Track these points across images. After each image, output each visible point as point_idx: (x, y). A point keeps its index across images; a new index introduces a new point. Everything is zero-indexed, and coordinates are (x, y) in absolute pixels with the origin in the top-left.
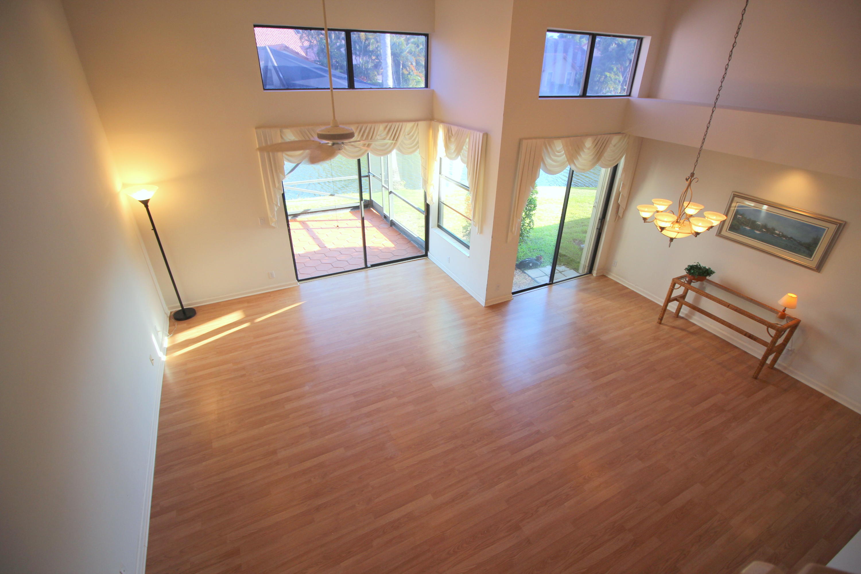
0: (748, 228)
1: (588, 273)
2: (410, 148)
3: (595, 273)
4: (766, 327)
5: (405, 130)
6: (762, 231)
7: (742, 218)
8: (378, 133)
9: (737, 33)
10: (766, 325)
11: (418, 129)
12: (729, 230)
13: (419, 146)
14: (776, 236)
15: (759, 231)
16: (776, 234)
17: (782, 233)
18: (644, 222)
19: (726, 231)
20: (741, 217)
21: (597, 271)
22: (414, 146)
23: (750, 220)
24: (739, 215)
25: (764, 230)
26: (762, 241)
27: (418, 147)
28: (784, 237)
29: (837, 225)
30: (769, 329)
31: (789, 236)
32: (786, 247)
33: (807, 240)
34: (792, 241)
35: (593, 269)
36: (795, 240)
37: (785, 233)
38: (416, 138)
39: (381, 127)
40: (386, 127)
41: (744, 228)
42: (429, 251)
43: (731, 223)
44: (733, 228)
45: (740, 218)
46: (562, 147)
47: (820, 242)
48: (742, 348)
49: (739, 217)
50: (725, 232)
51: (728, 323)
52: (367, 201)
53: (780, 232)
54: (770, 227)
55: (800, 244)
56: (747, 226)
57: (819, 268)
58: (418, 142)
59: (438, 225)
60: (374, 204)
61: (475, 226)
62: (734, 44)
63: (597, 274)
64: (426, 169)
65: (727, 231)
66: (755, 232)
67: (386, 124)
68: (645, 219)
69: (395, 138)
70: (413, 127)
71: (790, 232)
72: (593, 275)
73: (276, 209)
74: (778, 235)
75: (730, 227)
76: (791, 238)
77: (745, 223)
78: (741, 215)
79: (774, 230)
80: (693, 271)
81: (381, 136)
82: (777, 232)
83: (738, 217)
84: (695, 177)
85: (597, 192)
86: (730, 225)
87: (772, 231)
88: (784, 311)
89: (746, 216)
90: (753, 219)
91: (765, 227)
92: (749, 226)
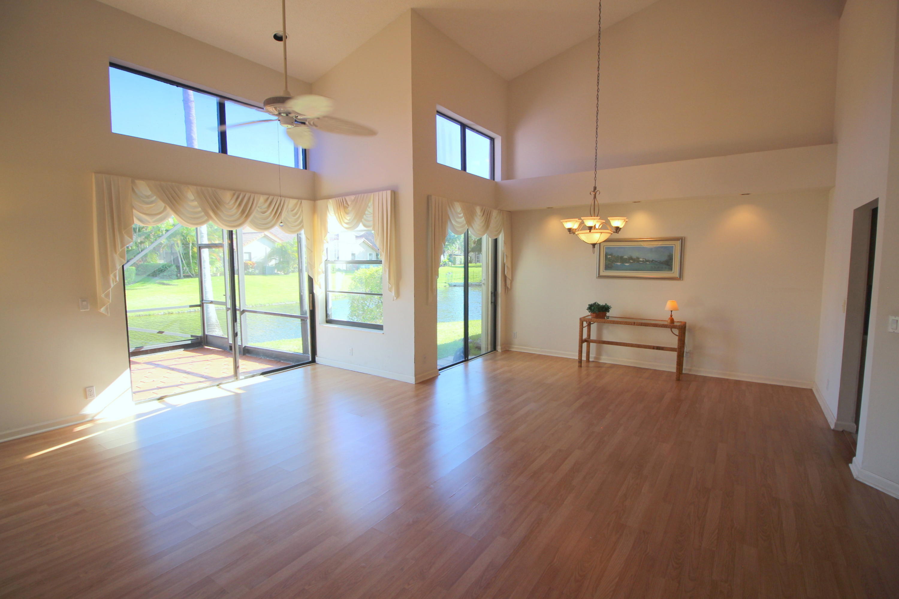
0: (619, 264)
1: (493, 350)
2: (295, 226)
3: (499, 348)
4: (670, 329)
5: (288, 206)
6: (630, 262)
7: (612, 257)
8: (259, 205)
9: (598, 83)
10: (669, 327)
11: (301, 207)
12: (605, 270)
13: (303, 225)
14: (641, 263)
15: (628, 263)
17: (645, 259)
18: (570, 233)
20: (610, 256)
21: (501, 346)
22: (298, 225)
23: (618, 257)
24: (608, 256)
25: (631, 261)
26: (634, 270)
27: (303, 227)
28: (647, 262)
29: (680, 240)
30: (673, 329)
31: (651, 260)
32: (652, 269)
33: (664, 258)
34: (654, 263)
35: (497, 345)
36: (656, 261)
37: (647, 259)
38: (299, 217)
39: (262, 199)
40: (267, 199)
41: (616, 264)
42: (316, 355)
43: (605, 263)
44: (608, 267)
46: (460, 209)
47: (674, 256)
48: (651, 368)
49: (609, 257)
50: (603, 273)
51: (636, 344)
52: (199, 338)
53: (643, 259)
54: (635, 258)
55: (661, 263)
56: (618, 262)
57: (681, 277)
58: (302, 221)
59: (326, 321)
60: (210, 339)
61: (390, 291)
62: (598, 90)
63: (502, 349)
64: (312, 251)
65: (604, 271)
67: (267, 196)
68: (570, 230)
69: (278, 213)
70: (296, 204)
71: (651, 256)
72: (498, 351)
73: (112, 286)
74: (643, 261)
75: (605, 268)
76: (653, 261)
77: (615, 260)
79: (638, 258)
80: (593, 308)
81: (261, 208)
82: (641, 260)
84: (597, 189)
85: (482, 269)
86: (605, 265)
87: (637, 260)
88: (671, 316)
89: (614, 255)
90: (620, 255)
91: (631, 258)
92: (619, 261)
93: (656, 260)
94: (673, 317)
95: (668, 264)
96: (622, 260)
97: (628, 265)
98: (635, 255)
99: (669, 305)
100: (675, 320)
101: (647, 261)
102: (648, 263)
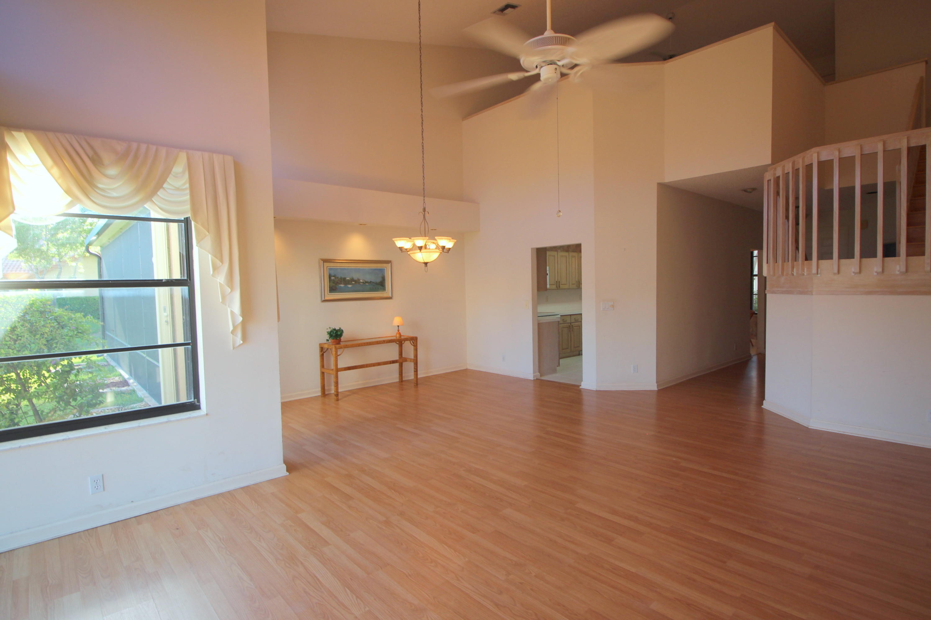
0: (342, 285)
4: (393, 344)
6: (353, 284)
12: (329, 293)
14: (362, 284)
16: (362, 283)
17: (365, 281)
19: (328, 294)
23: (341, 278)
24: (332, 277)
25: (353, 283)
29: (389, 263)
30: (396, 343)
31: (369, 281)
33: (379, 279)
34: (372, 284)
36: (373, 283)
37: (366, 280)
41: (340, 286)
43: (329, 286)
44: (332, 289)
45: (334, 279)
47: (386, 278)
50: (328, 296)
53: (363, 280)
54: (356, 279)
56: (341, 284)
57: (392, 296)
66: (349, 287)
71: (368, 278)
74: (363, 283)
75: (329, 290)
76: (371, 282)
77: (339, 282)
78: (334, 276)
79: (359, 280)
82: (361, 281)
83: (332, 279)
86: (329, 288)
87: (357, 282)
88: (398, 331)
89: (337, 276)
90: (343, 277)
91: (352, 280)
92: (343, 283)
93: (374, 281)
94: (400, 331)
95: (381, 285)
96: (344, 281)
97: (351, 287)
98: (356, 276)
99: (397, 321)
100: (402, 334)
101: (366, 282)
102: (367, 284)
